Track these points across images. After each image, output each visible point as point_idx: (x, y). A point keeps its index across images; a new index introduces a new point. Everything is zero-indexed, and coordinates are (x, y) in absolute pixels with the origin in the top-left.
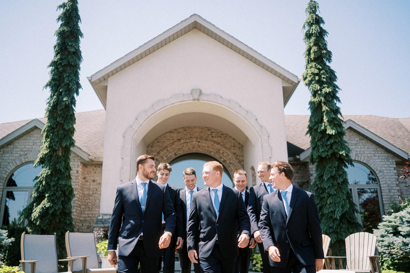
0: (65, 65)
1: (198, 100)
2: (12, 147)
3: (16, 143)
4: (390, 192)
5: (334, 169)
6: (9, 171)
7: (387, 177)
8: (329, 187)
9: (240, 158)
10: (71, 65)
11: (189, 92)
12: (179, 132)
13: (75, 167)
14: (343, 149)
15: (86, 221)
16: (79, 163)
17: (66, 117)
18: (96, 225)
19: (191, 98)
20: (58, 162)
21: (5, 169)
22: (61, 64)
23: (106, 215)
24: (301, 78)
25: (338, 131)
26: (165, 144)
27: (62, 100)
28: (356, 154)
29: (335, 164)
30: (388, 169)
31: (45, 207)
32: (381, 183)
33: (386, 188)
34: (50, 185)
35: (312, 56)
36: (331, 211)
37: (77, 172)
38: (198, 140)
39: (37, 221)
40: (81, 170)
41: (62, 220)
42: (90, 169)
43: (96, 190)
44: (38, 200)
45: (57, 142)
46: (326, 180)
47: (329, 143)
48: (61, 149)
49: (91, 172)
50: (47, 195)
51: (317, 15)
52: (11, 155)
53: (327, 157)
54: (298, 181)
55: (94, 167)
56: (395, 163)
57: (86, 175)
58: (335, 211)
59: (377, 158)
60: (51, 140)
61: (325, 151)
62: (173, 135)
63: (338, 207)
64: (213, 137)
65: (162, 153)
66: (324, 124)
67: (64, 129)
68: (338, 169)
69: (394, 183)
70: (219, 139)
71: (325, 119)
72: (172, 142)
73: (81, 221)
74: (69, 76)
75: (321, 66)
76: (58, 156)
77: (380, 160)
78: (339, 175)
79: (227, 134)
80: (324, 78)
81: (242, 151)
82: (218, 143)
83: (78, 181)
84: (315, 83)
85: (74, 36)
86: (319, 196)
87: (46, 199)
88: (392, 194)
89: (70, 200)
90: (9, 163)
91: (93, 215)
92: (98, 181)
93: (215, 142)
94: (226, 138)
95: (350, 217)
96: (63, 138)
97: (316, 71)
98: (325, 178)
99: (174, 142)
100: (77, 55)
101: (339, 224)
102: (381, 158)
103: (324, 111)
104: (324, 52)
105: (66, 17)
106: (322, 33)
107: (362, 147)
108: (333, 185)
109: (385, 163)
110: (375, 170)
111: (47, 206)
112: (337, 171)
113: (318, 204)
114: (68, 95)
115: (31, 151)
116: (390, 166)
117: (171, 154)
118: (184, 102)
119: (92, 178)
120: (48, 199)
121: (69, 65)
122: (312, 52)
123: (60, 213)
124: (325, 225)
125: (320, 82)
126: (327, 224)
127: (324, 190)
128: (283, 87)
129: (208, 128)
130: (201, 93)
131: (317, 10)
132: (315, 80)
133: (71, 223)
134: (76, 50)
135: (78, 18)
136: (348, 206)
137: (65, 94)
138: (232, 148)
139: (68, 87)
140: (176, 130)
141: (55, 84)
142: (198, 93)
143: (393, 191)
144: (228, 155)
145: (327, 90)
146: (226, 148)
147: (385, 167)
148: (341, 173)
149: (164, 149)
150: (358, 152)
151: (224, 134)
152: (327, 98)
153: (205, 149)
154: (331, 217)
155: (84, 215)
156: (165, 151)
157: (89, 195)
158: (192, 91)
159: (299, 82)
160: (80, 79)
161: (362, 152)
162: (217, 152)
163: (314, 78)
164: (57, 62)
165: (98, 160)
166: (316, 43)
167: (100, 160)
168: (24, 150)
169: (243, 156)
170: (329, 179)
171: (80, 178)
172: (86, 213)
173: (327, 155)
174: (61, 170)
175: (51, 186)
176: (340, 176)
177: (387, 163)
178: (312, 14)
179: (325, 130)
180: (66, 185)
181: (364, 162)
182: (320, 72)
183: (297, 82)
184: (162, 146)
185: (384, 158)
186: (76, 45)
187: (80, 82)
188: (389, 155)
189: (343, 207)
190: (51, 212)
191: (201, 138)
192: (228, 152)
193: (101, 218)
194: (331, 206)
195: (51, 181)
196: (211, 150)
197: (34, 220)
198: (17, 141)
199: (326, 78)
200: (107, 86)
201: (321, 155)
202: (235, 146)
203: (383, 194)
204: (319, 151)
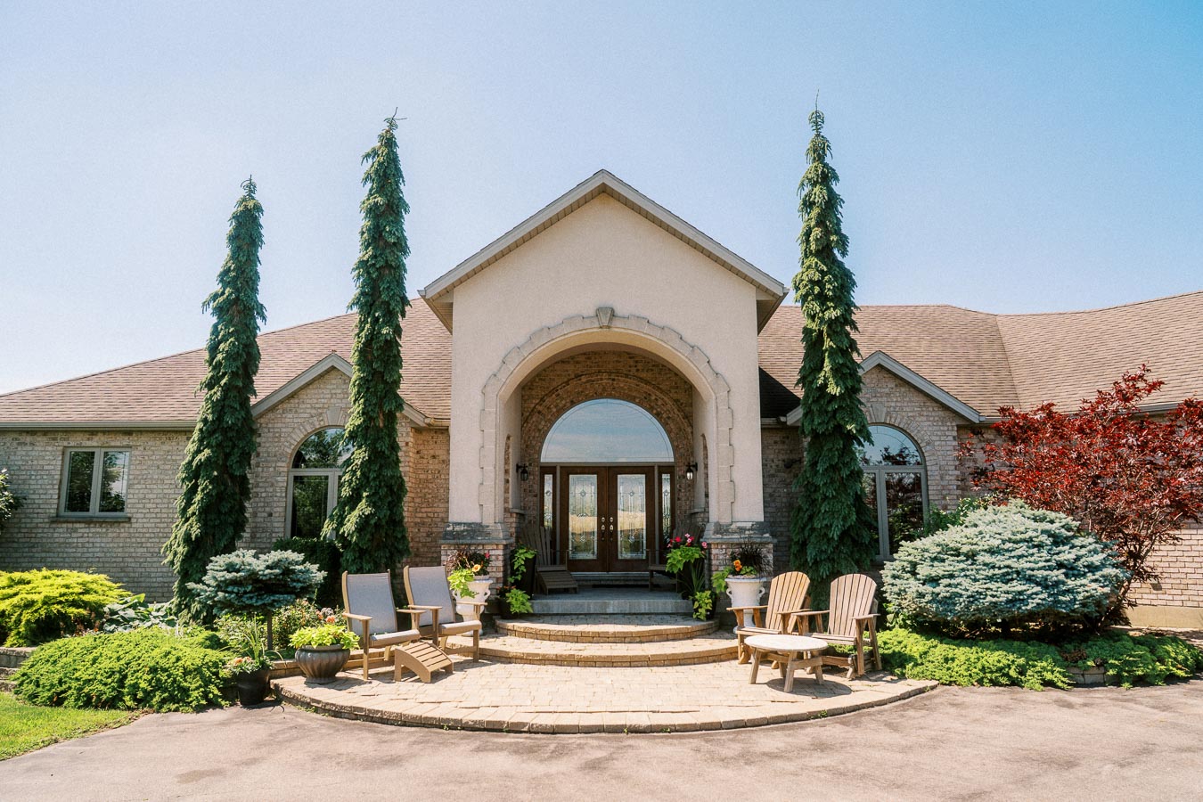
0: (381, 267)
1: (609, 327)
2: (296, 401)
3: (303, 395)
4: (942, 478)
5: (836, 453)
6: (296, 443)
7: (939, 453)
8: (825, 484)
9: (687, 408)
10: (391, 266)
11: (592, 313)
12: (577, 362)
13: (404, 436)
14: (853, 420)
15: (424, 523)
16: (409, 430)
17: (388, 360)
18: (443, 541)
19: (597, 325)
20: (379, 438)
21: (289, 439)
22: (374, 265)
23: (460, 524)
24: (789, 285)
25: (846, 388)
26: (555, 384)
27: (379, 332)
28: (888, 413)
29: (839, 445)
30: (942, 438)
31: (363, 514)
32: (928, 463)
33: (937, 473)
34: (368, 478)
35: (813, 247)
36: (826, 525)
37: (407, 444)
38: (612, 377)
39: (352, 537)
40: (412, 440)
41: (390, 532)
42: (426, 436)
43: (439, 472)
44: (353, 501)
45: (375, 404)
46: (821, 471)
47: (830, 409)
48: (381, 417)
49: (428, 442)
50: (365, 494)
51: (826, 165)
52: (296, 415)
53: (827, 433)
54: (785, 457)
55: (432, 434)
56: (956, 428)
57: (421, 447)
58: (831, 526)
59: (925, 419)
60: (365, 401)
61: (824, 422)
62: (567, 366)
63: (838, 519)
64: (638, 370)
65: (548, 401)
66: (823, 373)
67: (386, 383)
68: (843, 453)
69: (952, 463)
70: (650, 374)
71: (827, 366)
72: (566, 380)
73: (416, 524)
74: (389, 287)
75: (827, 266)
76: (378, 429)
77: (929, 423)
78: (843, 464)
79: (663, 366)
80: (829, 289)
81: (691, 396)
82: (647, 383)
83: (407, 459)
84: (812, 300)
85: (394, 211)
86: (809, 496)
87: (364, 501)
88: (945, 483)
89: (400, 499)
90: (294, 428)
91: (436, 515)
92: (441, 458)
93: (641, 379)
94: (663, 373)
95: (857, 534)
96: (385, 397)
97: (817, 277)
98: (820, 468)
99: (569, 380)
100: (401, 246)
101: (838, 546)
102: (931, 419)
103: (826, 350)
104: (834, 238)
105: (379, 176)
106: (832, 202)
107: (899, 399)
108: (832, 481)
109: (937, 428)
110: (919, 442)
111: (366, 513)
112: (841, 456)
113: (807, 510)
114: (388, 322)
115: (328, 408)
116: (947, 433)
117: (563, 402)
118: (584, 332)
119: (432, 452)
120: (367, 501)
121: (388, 265)
122: (811, 239)
123: (387, 523)
124: (815, 548)
125: (822, 298)
126: (818, 546)
127: (817, 488)
128: (758, 302)
129: (629, 354)
130: (613, 315)
131: (827, 152)
132: (813, 292)
133: (404, 537)
134: (398, 238)
135: (398, 174)
136: (854, 517)
137: (383, 320)
138: (673, 391)
139: (388, 308)
140: (572, 358)
141: (366, 302)
142: (609, 315)
143: (947, 477)
144: (665, 404)
145: (833, 314)
146: (662, 391)
147: (937, 435)
148: (847, 459)
149: (551, 392)
150: (892, 409)
151: (658, 366)
152: (834, 326)
153: (624, 393)
154: (826, 534)
155: (420, 515)
156: (554, 396)
157: (427, 480)
158: (599, 310)
159: (785, 294)
160: (407, 289)
161: (897, 409)
162: (646, 398)
163: (812, 289)
164: (368, 261)
165: (439, 424)
166: (821, 221)
167: (445, 423)
168: (317, 406)
169: (691, 405)
170: (826, 470)
171: (411, 454)
172: (423, 510)
173: (827, 428)
174: (384, 452)
175: (370, 479)
176: (846, 465)
177: (942, 428)
178: (816, 164)
179: (825, 386)
180: (392, 477)
181: (901, 426)
182: (823, 278)
183: (782, 295)
184: (548, 388)
185: (936, 419)
186: (397, 230)
187: (407, 295)
188: (947, 413)
189: (845, 519)
190: (373, 522)
191: (618, 373)
192: (666, 399)
193: (450, 529)
194: (826, 516)
195: (370, 471)
196: (634, 394)
197: (348, 535)
198: (303, 392)
199: (833, 291)
200: (452, 304)
201: (816, 429)
202: (677, 387)
203: (929, 483)
204: (813, 421)
